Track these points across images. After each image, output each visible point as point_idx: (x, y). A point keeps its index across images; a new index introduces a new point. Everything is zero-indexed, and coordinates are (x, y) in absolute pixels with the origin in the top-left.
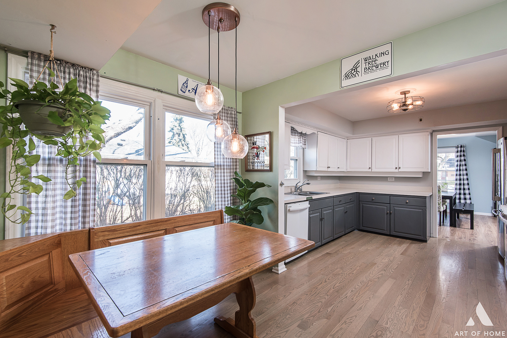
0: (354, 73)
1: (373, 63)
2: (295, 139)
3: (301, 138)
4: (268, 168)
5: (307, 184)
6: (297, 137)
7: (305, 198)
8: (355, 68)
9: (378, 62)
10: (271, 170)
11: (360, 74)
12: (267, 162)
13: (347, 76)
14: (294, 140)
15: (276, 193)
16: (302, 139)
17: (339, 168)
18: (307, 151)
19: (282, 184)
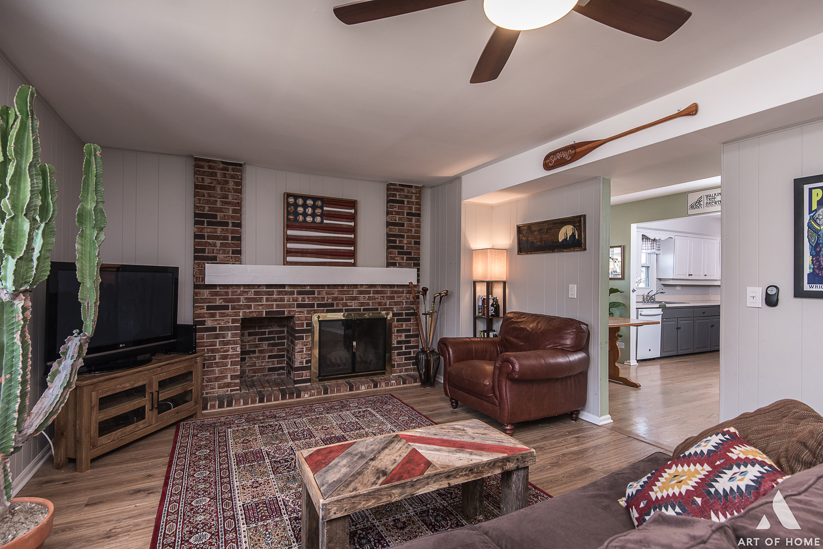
0: (698, 205)
1: (713, 200)
2: (647, 245)
3: (653, 243)
4: (620, 276)
5: (661, 293)
6: (649, 243)
7: (657, 306)
8: (699, 201)
9: (716, 200)
10: (623, 278)
11: (702, 207)
12: (619, 270)
13: (692, 207)
14: (646, 247)
15: (628, 298)
16: (655, 245)
17: (706, 275)
18: (661, 257)
19: (634, 291)
